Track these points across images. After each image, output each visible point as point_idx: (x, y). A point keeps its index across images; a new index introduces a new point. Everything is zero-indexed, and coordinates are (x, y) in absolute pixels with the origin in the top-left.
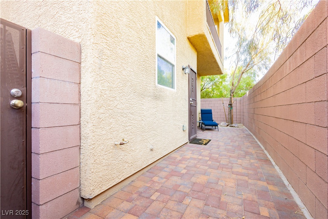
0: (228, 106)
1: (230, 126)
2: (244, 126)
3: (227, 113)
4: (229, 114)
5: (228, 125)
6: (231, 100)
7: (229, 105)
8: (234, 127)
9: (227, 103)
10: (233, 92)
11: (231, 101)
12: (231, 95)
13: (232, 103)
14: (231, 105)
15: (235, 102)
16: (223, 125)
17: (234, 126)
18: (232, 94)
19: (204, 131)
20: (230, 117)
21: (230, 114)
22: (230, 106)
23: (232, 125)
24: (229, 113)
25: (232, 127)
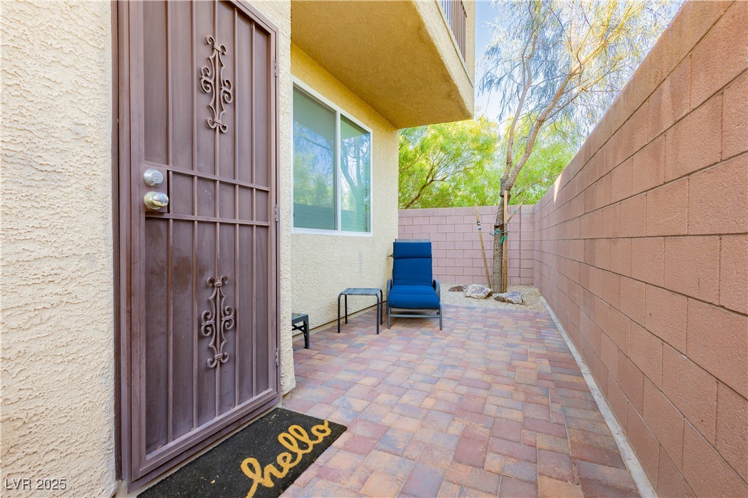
0: (493, 231)
1: (498, 299)
2: (542, 299)
3: (490, 254)
4: (494, 256)
5: (490, 295)
6: (503, 211)
7: (496, 227)
8: (509, 302)
9: (489, 221)
10: (510, 187)
11: (503, 215)
12: (503, 196)
13: (505, 222)
14: (500, 227)
15: (515, 219)
16: (474, 295)
17: (510, 299)
18: (506, 193)
19: (385, 331)
20: (497, 265)
21: (498, 259)
22: (498, 229)
23: (503, 295)
24: (496, 252)
25: (503, 301)
